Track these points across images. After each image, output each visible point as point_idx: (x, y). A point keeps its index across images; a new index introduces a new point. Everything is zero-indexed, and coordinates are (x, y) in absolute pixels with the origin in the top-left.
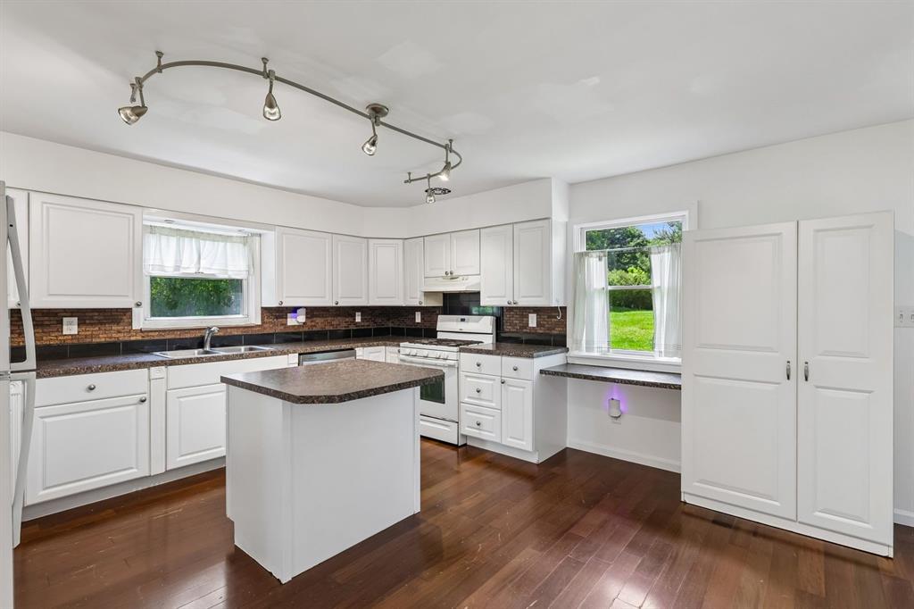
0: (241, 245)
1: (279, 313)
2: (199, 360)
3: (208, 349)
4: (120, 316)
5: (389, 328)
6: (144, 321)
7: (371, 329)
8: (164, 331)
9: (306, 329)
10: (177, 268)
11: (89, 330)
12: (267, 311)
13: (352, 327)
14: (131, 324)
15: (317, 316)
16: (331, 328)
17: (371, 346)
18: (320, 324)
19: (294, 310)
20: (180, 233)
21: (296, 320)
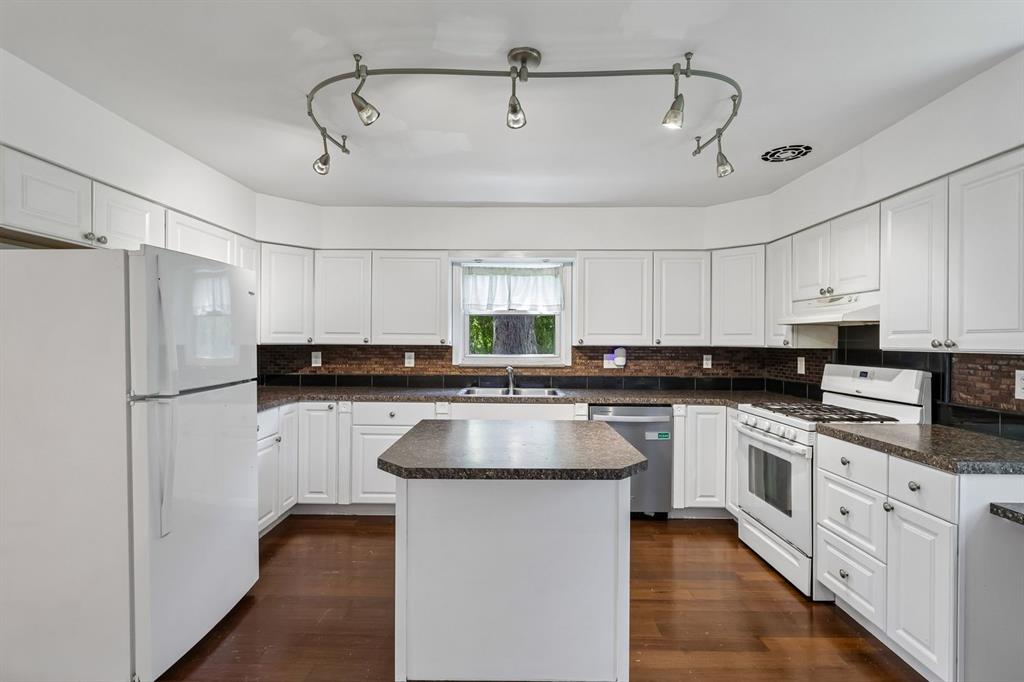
0: (552, 278)
1: (595, 353)
3: (511, 389)
4: (442, 352)
5: (762, 380)
6: (462, 357)
7: (729, 379)
8: (477, 368)
9: (627, 374)
10: (490, 306)
11: (423, 364)
12: (581, 351)
13: (697, 375)
14: (451, 360)
15: (642, 358)
16: (664, 375)
17: (699, 404)
18: (647, 368)
19: (611, 350)
20: (493, 271)
21: (615, 363)
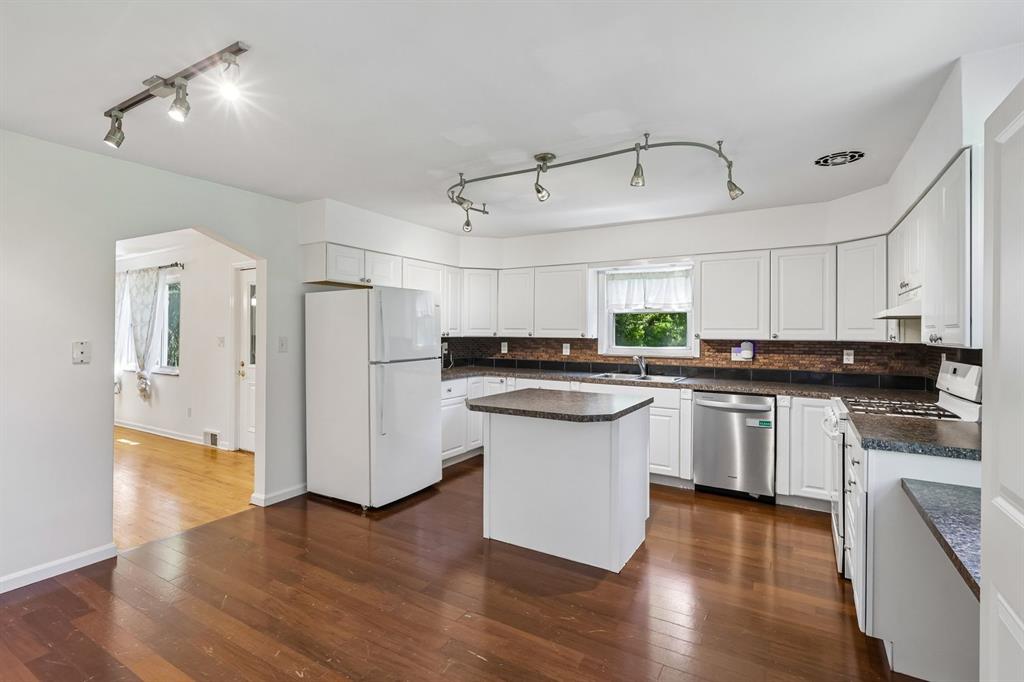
0: (684, 278)
1: (724, 346)
2: (639, 384)
3: (643, 375)
4: (590, 344)
6: (608, 348)
8: (618, 357)
9: (756, 366)
10: (627, 306)
11: (577, 353)
12: (709, 344)
13: (837, 370)
14: (596, 350)
15: (773, 352)
16: (796, 368)
18: (777, 362)
19: (738, 343)
20: (631, 276)
21: (742, 355)
